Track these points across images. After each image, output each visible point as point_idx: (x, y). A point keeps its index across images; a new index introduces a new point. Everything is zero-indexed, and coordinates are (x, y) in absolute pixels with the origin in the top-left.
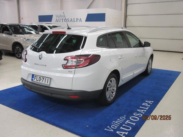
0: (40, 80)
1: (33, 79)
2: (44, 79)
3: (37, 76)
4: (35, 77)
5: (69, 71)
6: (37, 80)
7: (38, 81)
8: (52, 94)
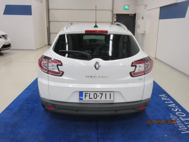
0: (95, 97)
1: (82, 98)
2: (104, 95)
3: (89, 93)
4: (86, 95)
5: (139, 79)
6: (90, 98)
7: (94, 99)
8: (116, 111)
